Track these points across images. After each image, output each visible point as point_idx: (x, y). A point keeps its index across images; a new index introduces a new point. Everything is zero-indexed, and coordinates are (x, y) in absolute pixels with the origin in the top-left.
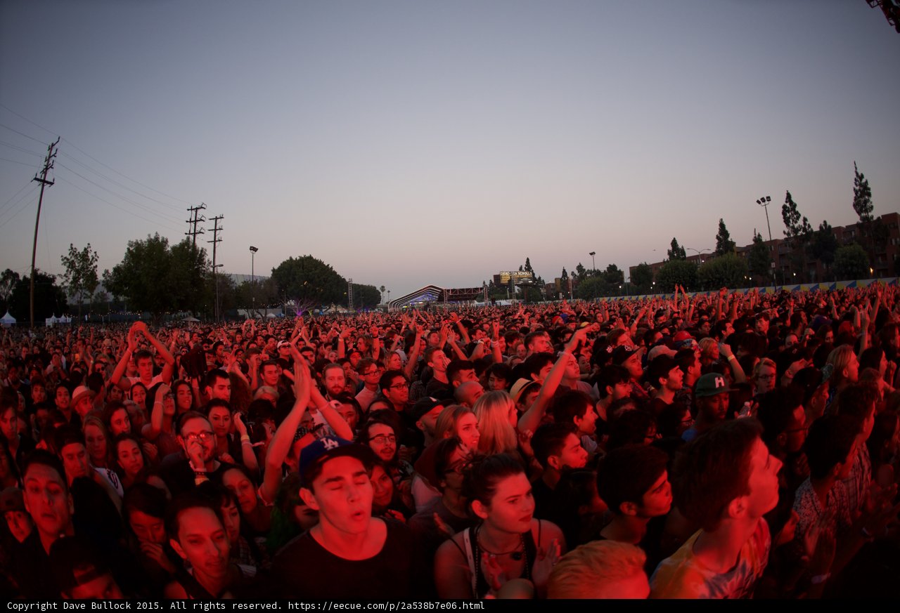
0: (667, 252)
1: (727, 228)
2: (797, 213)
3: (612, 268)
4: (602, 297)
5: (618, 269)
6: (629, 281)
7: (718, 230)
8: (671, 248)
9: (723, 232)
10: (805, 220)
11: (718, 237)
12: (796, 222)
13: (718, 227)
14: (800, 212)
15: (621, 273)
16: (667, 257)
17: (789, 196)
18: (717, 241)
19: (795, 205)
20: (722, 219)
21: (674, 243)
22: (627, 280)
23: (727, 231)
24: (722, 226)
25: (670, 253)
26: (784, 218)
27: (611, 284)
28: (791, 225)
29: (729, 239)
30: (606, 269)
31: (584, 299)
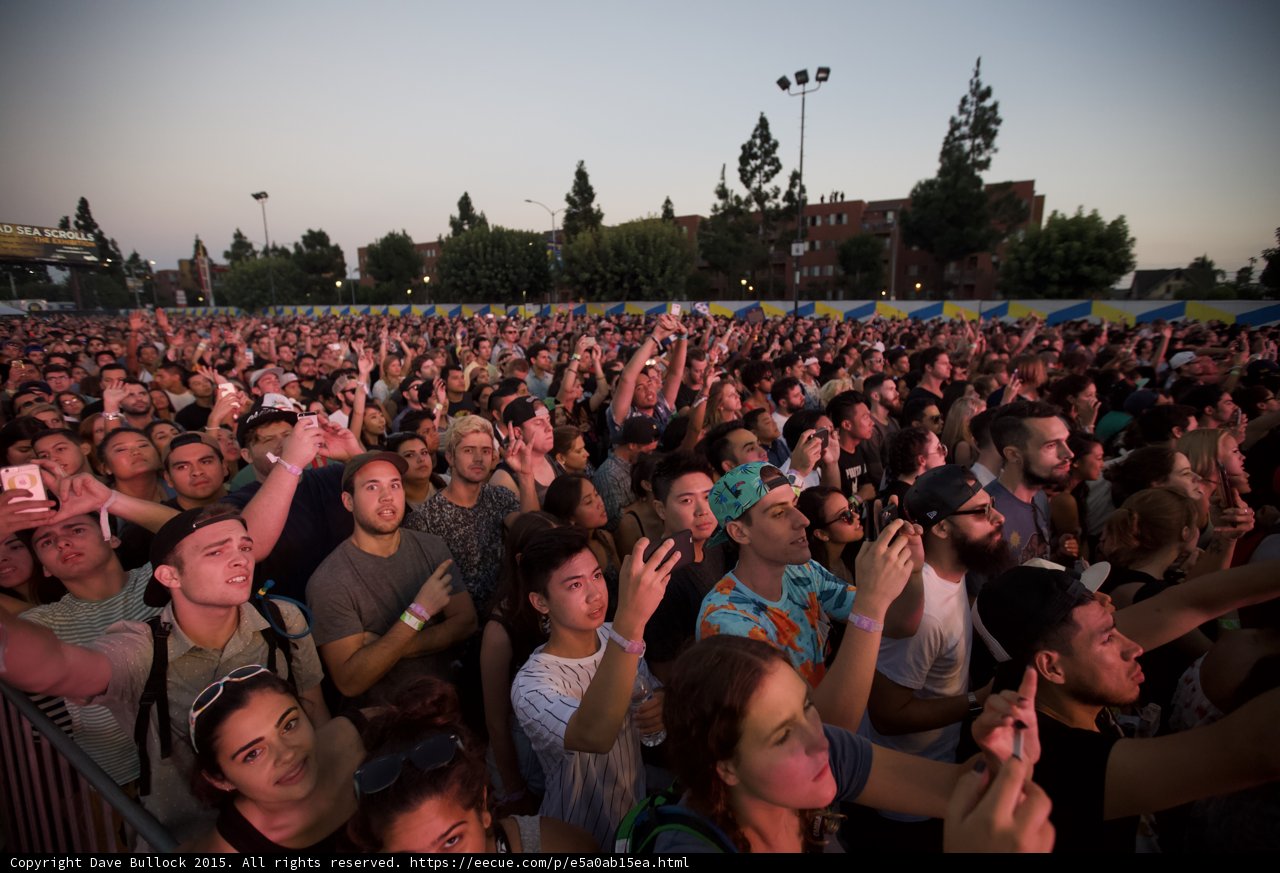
0: (448, 220)
1: (592, 181)
2: (776, 161)
3: (316, 239)
4: (292, 304)
5: (332, 243)
6: (356, 276)
7: (572, 184)
8: (457, 214)
9: (583, 189)
10: (796, 177)
11: (569, 199)
12: (768, 180)
13: (573, 177)
14: (781, 161)
15: (337, 252)
16: (447, 231)
17: (763, 123)
18: (566, 205)
19: (776, 145)
20: (582, 163)
21: (465, 204)
22: (353, 271)
23: (591, 188)
24: (581, 176)
25: (454, 223)
26: (742, 171)
27: (313, 277)
28: (755, 184)
29: (594, 205)
30: (300, 241)
31: (241, 306)
